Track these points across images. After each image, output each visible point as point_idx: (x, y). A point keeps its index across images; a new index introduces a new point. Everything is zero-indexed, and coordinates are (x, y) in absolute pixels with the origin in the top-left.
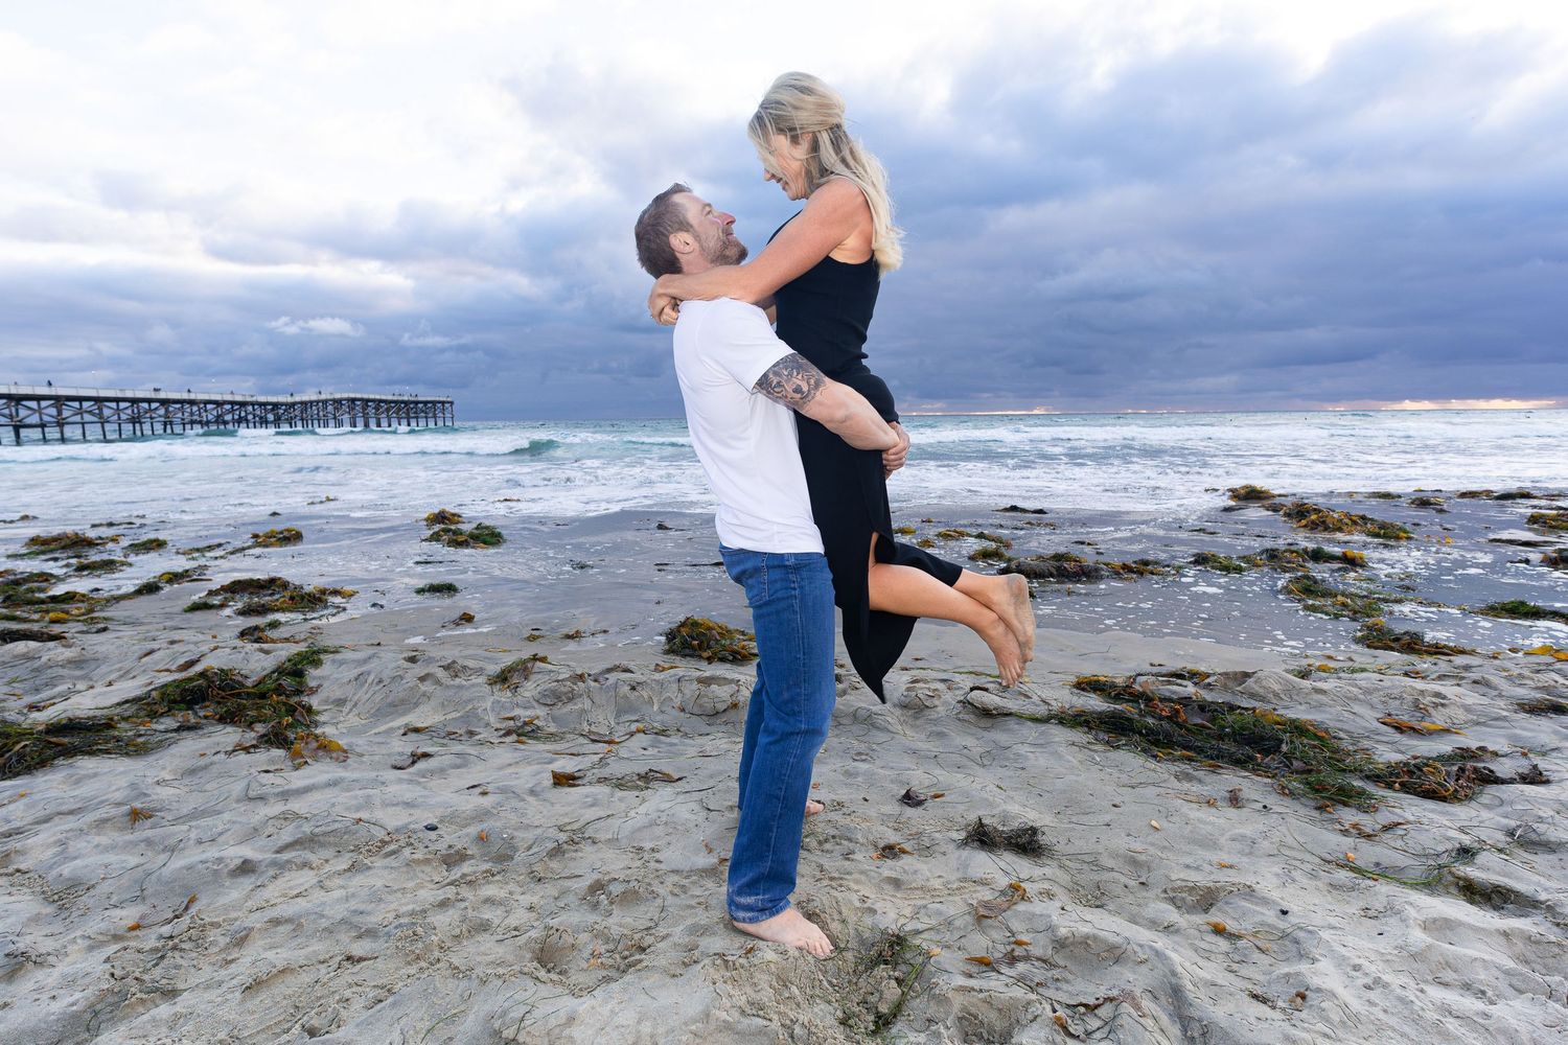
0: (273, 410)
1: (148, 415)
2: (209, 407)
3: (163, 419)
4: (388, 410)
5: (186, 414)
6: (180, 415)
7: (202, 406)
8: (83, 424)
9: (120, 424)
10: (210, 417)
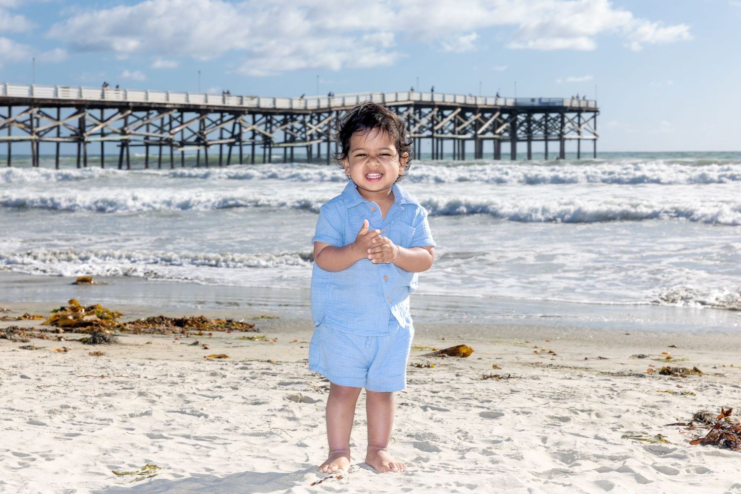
0: (285, 122)
1: (97, 129)
2: (188, 116)
3: (119, 137)
4: (477, 125)
5: (152, 128)
6: (143, 131)
7: (175, 114)
8: (10, 142)
9: (58, 143)
10: (187, 134)
